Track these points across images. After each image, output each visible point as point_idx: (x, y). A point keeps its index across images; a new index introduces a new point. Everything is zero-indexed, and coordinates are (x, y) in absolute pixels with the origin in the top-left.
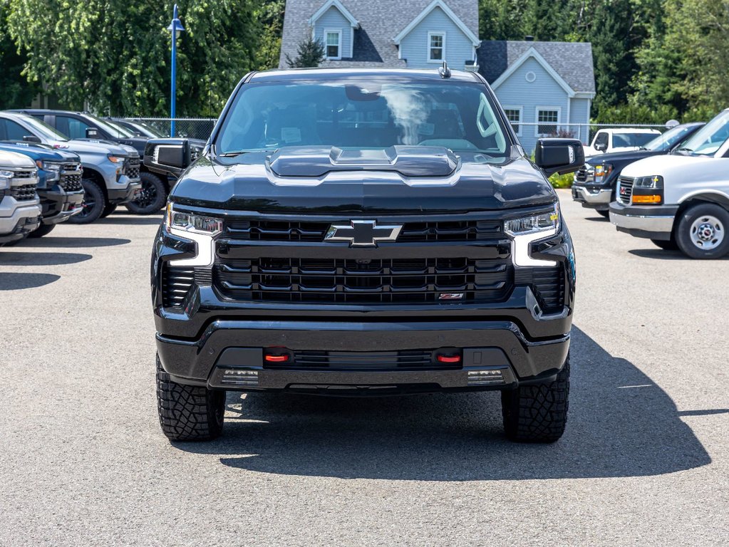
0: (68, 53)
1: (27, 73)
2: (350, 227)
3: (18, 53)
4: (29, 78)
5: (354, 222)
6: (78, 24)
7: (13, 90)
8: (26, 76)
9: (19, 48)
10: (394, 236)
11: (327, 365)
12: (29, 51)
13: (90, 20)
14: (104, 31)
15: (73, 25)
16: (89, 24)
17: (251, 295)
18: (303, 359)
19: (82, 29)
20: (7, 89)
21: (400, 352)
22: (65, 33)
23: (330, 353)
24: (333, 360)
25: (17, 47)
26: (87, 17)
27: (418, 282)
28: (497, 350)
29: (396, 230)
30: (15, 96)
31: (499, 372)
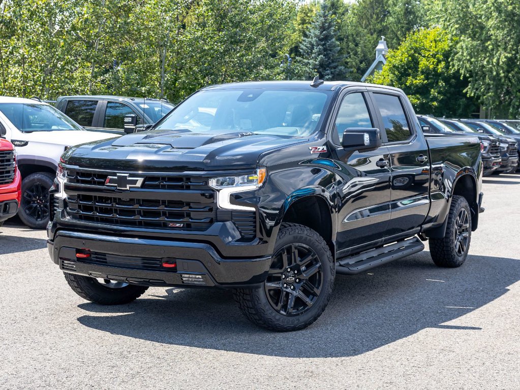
0: (493, 79)
1: (467, 91)
2: (116, 178)
3: (461, 78)
4: (468, 95)
5: (118, 174)
6: (498, 60)
7: (461, 103)
8: (467, 93)
9: (462, 75)
10: (139, 184)
11: (106, 262)
12: (468, 78)
13: (506, 57)
14: (518, 63)
15: (495, 60)
16: (505, 59)
17: (78, 216)
18: (96, 258)
19: (501, 63)
20: (458, 102)
21: (144, 259)
22: (490, 66)
23: (107, 255)
24: (109, 259)
25: (461, 75)
26: (504, 55)
27: (156, 214)
28: (198, 262)
29: (140, 181)
30: (462, 107)
31: (200, 277)
